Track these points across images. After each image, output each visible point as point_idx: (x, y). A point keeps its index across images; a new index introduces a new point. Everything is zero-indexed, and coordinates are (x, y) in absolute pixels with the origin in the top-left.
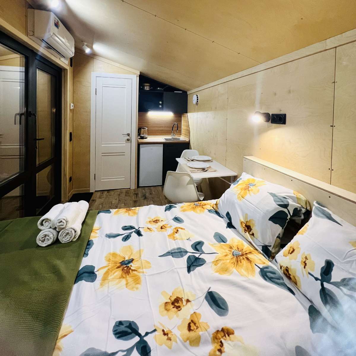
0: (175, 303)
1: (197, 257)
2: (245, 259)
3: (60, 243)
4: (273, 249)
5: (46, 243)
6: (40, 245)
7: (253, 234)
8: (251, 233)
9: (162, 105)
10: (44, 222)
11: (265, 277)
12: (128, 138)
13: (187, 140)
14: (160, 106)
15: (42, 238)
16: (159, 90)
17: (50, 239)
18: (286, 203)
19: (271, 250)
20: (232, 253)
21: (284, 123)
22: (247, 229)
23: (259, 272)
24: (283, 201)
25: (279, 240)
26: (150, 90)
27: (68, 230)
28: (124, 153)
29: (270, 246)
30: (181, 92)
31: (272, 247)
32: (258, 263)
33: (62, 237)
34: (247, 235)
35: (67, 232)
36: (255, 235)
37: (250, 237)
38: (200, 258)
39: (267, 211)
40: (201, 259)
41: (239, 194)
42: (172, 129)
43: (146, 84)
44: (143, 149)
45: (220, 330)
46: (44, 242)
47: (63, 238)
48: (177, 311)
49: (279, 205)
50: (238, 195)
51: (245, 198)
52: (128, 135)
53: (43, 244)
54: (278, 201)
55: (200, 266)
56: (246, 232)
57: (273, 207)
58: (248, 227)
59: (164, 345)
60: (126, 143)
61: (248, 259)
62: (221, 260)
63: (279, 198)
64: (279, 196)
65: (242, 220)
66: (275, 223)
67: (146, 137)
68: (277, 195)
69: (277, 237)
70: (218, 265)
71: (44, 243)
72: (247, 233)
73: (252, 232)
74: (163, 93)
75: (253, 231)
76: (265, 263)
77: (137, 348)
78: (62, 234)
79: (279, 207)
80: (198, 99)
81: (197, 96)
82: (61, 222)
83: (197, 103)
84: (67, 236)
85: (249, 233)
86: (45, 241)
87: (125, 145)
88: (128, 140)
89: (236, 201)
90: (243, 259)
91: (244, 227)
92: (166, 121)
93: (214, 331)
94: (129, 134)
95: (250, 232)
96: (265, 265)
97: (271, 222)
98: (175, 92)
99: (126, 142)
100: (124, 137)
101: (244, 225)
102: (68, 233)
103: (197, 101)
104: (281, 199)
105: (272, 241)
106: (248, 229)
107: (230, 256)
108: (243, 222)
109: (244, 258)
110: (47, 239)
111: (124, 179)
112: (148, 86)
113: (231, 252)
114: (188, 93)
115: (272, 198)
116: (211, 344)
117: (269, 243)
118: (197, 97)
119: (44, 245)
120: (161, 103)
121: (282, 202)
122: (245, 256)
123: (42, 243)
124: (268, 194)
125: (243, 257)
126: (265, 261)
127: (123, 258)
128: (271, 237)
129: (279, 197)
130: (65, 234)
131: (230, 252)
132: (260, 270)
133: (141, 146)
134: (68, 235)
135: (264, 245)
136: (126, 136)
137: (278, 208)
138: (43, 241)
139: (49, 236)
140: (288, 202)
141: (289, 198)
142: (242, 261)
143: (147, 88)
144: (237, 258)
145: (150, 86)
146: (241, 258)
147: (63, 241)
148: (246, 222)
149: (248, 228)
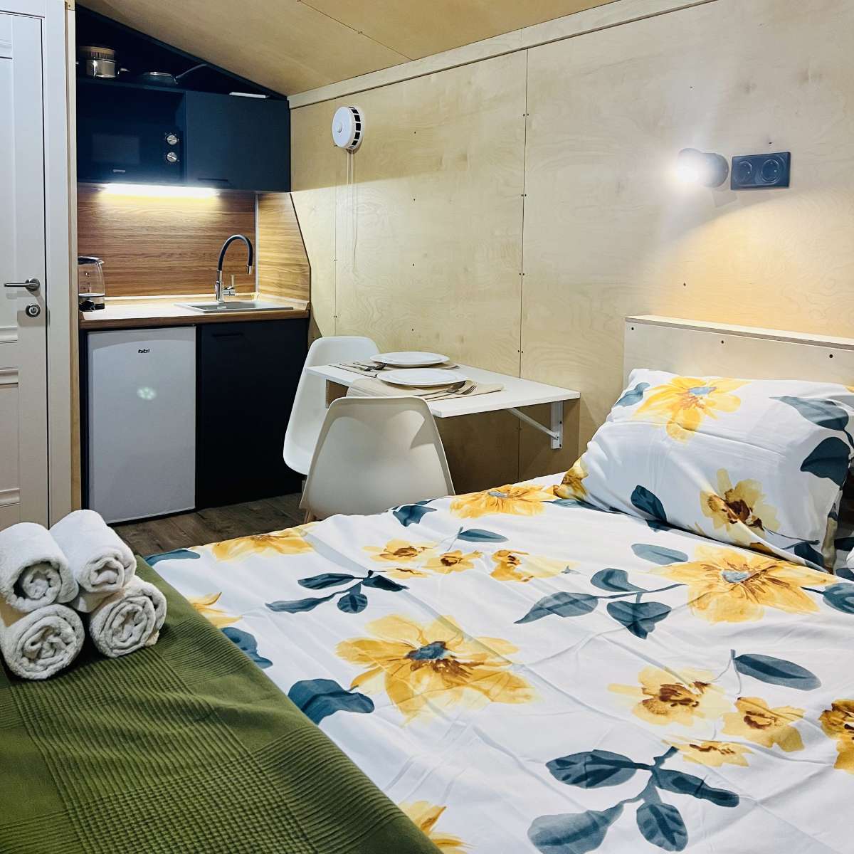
0: (670, 696)
1: (635, 602)
2: (769, 583)
3: (103, 657)
4: (824, 549)
5: (51, 664)
6: (27, 674)
7: (758, 523)
8: (750, 520)
9: (179, 150)
10: (28, 578)
11: (845, 606)
12: (32, 300)
13: (298, 305)
14: (172, 157)
15: (33, 644)
16: (159, 83)
17: (63, 645)
18: (840, 416)
19: (820, 552)
20: (721, 578)
21: (784, 183)
22: (735, 512)
23: (824, 600)
24: (829, 410)
25: (834, 525)
26: (120, 78)
27: (131, 602)
28: (16, 373)
29: (816, 543)
30: (264, 97)
31: (821, 544)
32: (808, 584)
33: (111, 632)
34: (739, 527)
35: (129, 607)
36: (763, 524)
37: (754, 532)
38: (646, 604)
39: (791, 445)
40: (650, 605)
41: (670, 423)
42: (217, 264)
43: (94, 49)
44: (103, 352)
45: (830, 708)
46: (41, 662)
47: (113, 635)
48: (692, 710)
49: (822, 424)
50: (667, 427)
51: (698, 428)
52: (33, 287)
53: (37, 671)
54: (818, 415)
55: (661, 619)
56: (734, 520)
57: (808, 434)
58: (737, 507)
59: (724, 764)
60: (24, 329)
61: (774, 581)
62: (710, 596)
63: (813, 407)
64: (813, 400)
65: (711, 491)
66: (821, 474)
67: (101, 301)
68: (805, 401)
69: (830, 516)
70: (710, 607)
71: (38, 668)
72: (740, 522)
73: (753, 517)
74: (181, 96)
75: (756, 513)
76: (825, 581)
77: (661, 787)
78: (110, 619)
79: (823, 428)
80: (358, 127)
81: (355, 111)
82: (107, 567)
83: (355, 143)
84: (127, 627)
85: (745, 523)
86: (44, 654)
87: (15, 336)
88: (31, 312)
89: (666, 444)
90: (764, 583)
91: (723, 510)
92: (184, 229)
93: (819, 713)
94: (34, 281)
95: (746, 518)
96: (829, 585)
97: (808, 474)
98: (233, 94)
99: (21, 324)
100: (9, 296)
101: (722, 505)
102: (131, 615)
103: (357, 136)
104: (821, 409)
105: (818, 527)
106: (737, 511)
107: (723, 586)
108: (715, 496)
109: (765, 580)
110: (52, 644)
111: (17, 499)
112: (107, 57)
113: (718, 576)
114: (293, 101)
115: (793, 411)
116: (827, 737)
117: (813, 534)
118: (357, 118)
119: (40, 672)
120: (172, 140)
121: (828, 413)
122: (765, 576)
123: (32, 665)
124: (777, 401)
125: (759, 579)
126: (823, 578)
127: (402, 646)
128: (816, 517)
129: (813, 403)
130: (119, 620)
131: (716, 578)
132: (823, 595)
133: (93, 338)
134: (131, 622)
135: (799, 541)
136: (20, 294)
137: (820, 431)
138: (35, 657)
139: (58, 635)
140: (845, 412)
141: (840, 402)
142: (763, 587)
143: (102, 67)
144: (745, 585)
145: (119, 61)
146: (756, 582)
147: (112, 649)
148: (726, 494)
149: (739, 509)
